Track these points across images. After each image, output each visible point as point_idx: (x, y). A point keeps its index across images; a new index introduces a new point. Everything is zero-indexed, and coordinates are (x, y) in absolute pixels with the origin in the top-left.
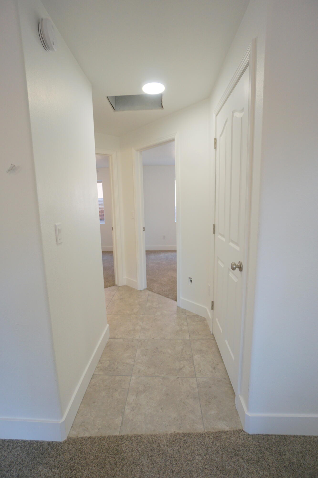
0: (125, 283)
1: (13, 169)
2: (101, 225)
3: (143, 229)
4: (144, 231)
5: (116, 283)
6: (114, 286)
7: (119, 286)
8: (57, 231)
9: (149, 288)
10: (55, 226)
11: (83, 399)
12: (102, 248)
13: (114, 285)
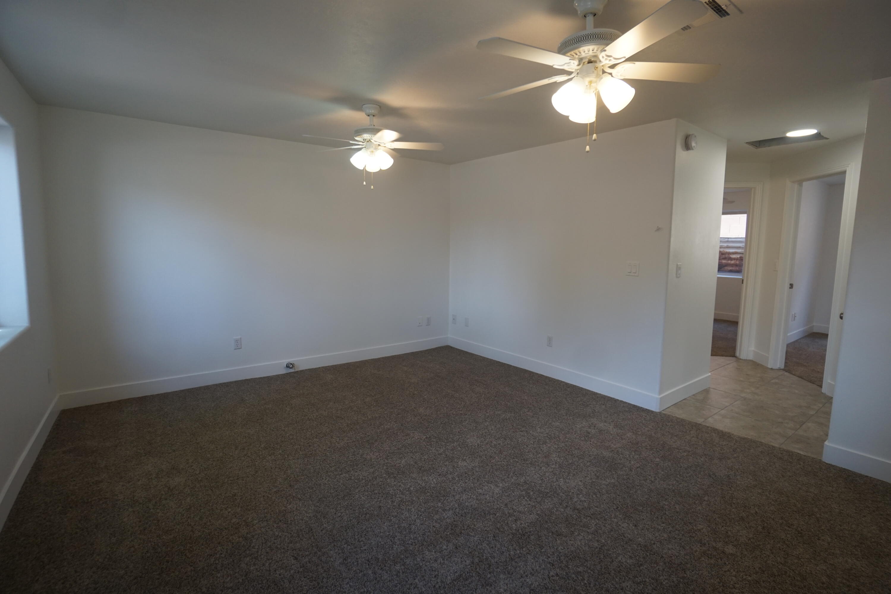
0: (751, 357)
1: (658, 229)
2: (718, 277)
3: (789, 286)
4: (790, 288)
5: (737, 354)
6: (733, 357)
7: (741, 359)
8: (678, 268)
9: (788, 368)
10: (677, 265)
11: (681, 401)
12: (715, 314)
13: (733, 355)
